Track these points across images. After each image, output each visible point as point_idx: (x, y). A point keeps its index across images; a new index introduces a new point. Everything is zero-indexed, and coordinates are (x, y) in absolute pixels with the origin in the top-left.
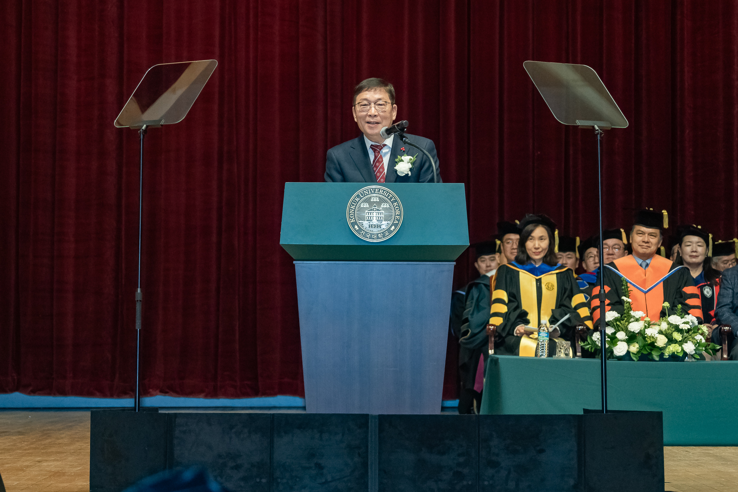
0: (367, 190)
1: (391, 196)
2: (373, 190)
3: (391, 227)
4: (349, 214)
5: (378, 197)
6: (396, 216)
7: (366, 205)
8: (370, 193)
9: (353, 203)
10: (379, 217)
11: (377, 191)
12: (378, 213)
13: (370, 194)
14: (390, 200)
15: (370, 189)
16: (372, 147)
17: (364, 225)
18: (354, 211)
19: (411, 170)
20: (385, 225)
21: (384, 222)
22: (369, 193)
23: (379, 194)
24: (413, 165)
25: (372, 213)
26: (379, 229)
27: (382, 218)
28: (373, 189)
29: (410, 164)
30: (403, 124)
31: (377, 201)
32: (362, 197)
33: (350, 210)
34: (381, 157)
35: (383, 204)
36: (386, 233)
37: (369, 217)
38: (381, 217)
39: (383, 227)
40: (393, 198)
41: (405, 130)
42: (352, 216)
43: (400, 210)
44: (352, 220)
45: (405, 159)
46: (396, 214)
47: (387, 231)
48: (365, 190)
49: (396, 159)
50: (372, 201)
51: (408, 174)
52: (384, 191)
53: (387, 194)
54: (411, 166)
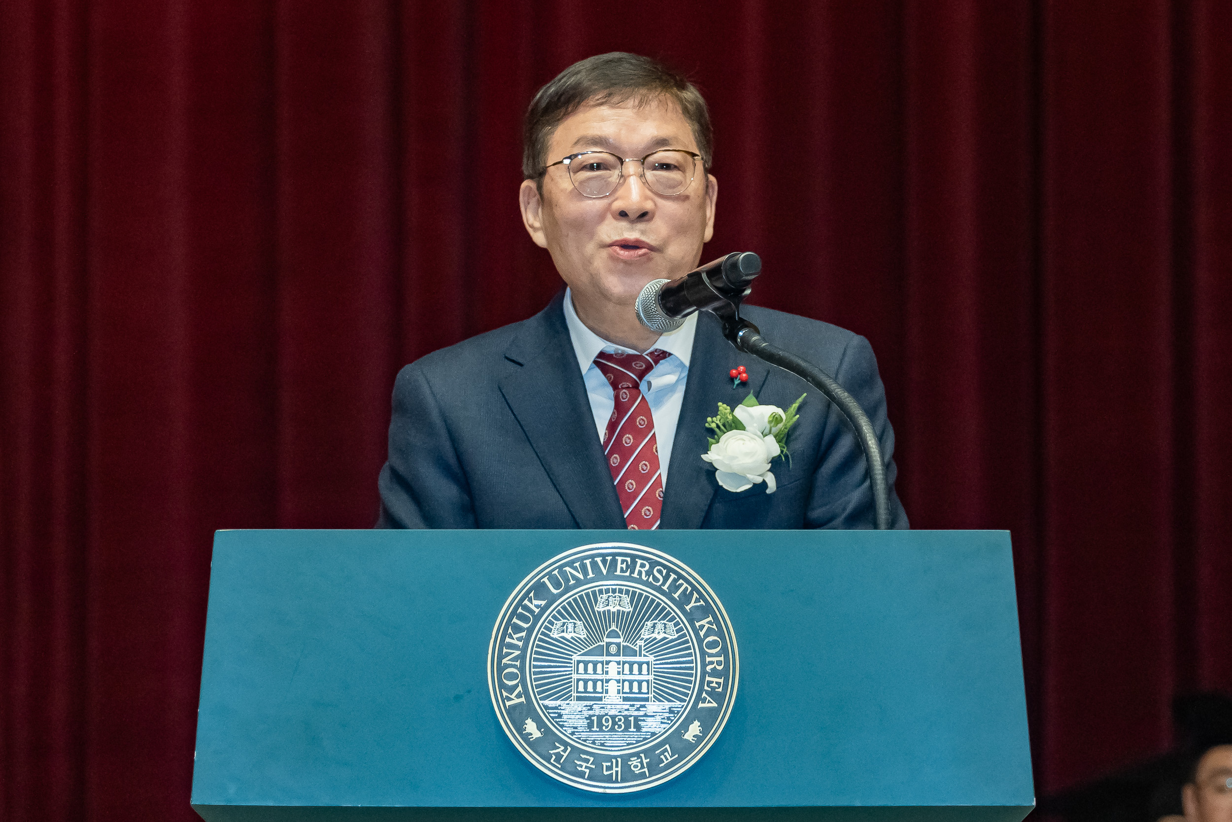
0: (577, 564)
1: (686, 589)
2: (604, 562)
3: (685, 726)
4: (501, 669)
5: (627, 592)
6: (708, 679)
7: (576, 630)
8: (591, 575)
9: (515, 620)
10: (631, 682)
11: (624, 566)
12: (627, 666)
13: (592, 580)
14: (680, 605)
15: (592, 557)
16: (602, 361)
17: (565, 717)
18: (522, 658)
19: (776, 464)
20: (658, 718)
21: (653, 707)
22: (585, 573)
23: (630, 579)
24: (787, 443)
25: (599, 666)
26: (633, 735)
27: (644, 685)
28: (604, 556)
29: (771, 439)
30: (734, 266)
31: (621, 609)
32: (555, 591)
33: (505, 650)
34: (645, 410)
35: (649, 624)
36: (663, 753)
37: (586, 682)
38: (640, 683)
39: (651, 725)
40: (695, 595)
41: (748, 292)
42: (512, 676)
43: (724, 651)
44: (513, 696)
45: (751, 416)
46: (709, 668)
47: (667, 746)
48: (571, 564)
49: (709, 419)
50: (602, 610)
51: (764, 484)
52: (652, 567)
53: (666, 579)
54: (775, 449)
